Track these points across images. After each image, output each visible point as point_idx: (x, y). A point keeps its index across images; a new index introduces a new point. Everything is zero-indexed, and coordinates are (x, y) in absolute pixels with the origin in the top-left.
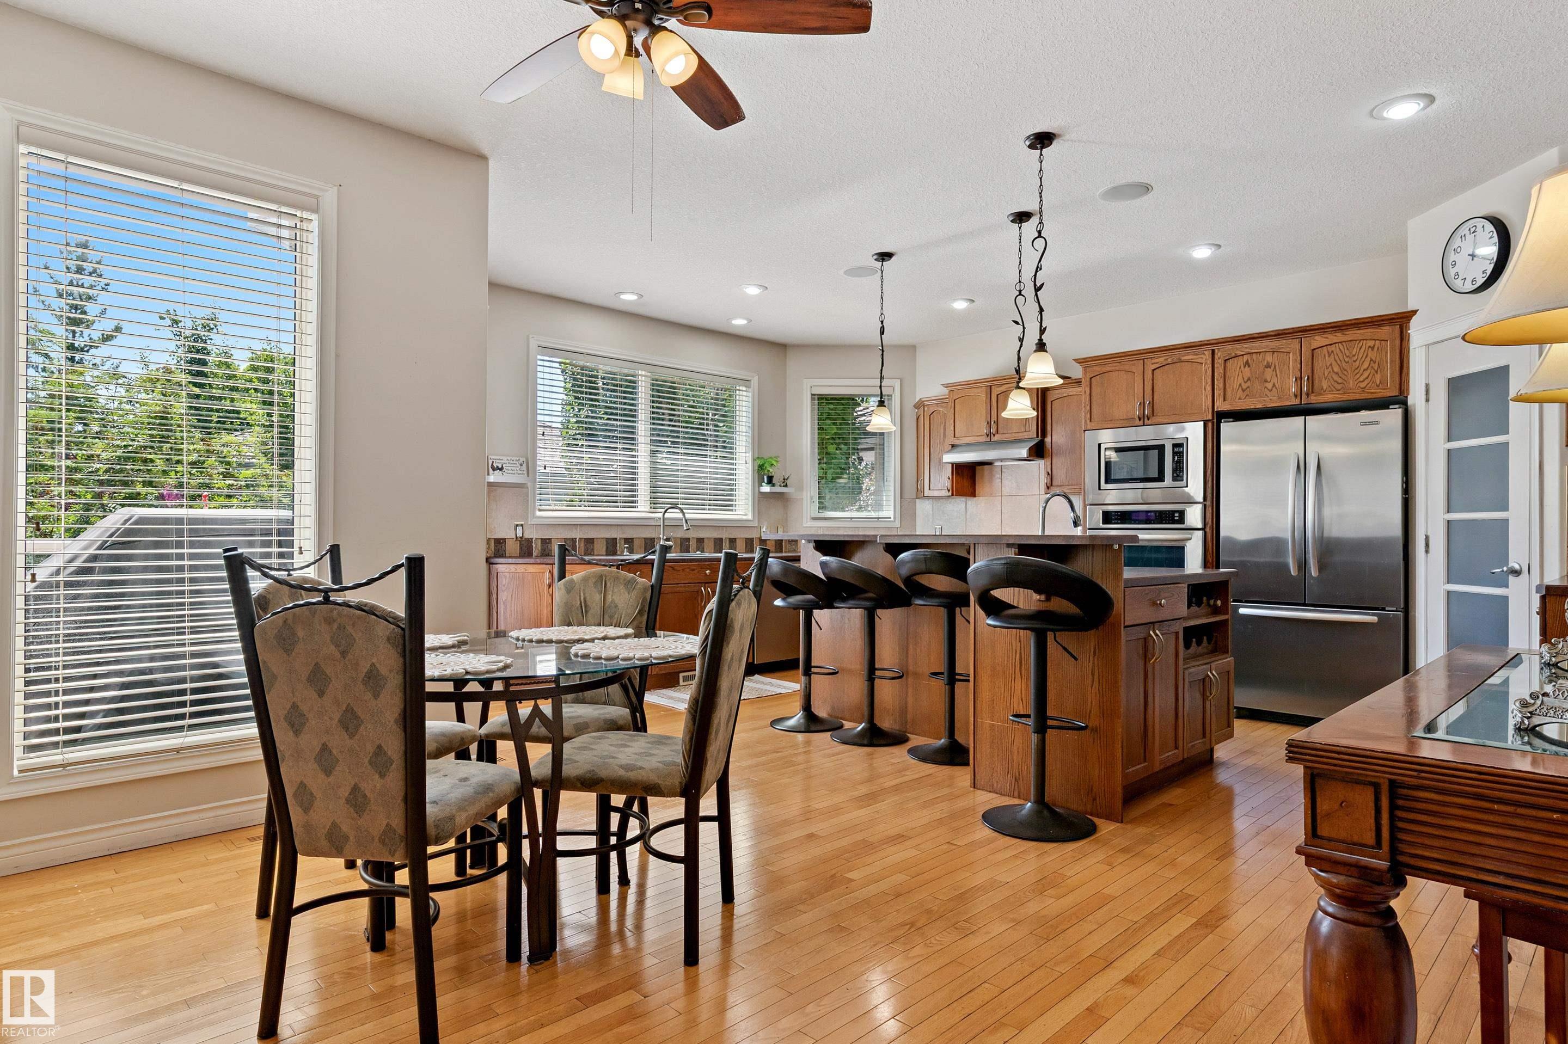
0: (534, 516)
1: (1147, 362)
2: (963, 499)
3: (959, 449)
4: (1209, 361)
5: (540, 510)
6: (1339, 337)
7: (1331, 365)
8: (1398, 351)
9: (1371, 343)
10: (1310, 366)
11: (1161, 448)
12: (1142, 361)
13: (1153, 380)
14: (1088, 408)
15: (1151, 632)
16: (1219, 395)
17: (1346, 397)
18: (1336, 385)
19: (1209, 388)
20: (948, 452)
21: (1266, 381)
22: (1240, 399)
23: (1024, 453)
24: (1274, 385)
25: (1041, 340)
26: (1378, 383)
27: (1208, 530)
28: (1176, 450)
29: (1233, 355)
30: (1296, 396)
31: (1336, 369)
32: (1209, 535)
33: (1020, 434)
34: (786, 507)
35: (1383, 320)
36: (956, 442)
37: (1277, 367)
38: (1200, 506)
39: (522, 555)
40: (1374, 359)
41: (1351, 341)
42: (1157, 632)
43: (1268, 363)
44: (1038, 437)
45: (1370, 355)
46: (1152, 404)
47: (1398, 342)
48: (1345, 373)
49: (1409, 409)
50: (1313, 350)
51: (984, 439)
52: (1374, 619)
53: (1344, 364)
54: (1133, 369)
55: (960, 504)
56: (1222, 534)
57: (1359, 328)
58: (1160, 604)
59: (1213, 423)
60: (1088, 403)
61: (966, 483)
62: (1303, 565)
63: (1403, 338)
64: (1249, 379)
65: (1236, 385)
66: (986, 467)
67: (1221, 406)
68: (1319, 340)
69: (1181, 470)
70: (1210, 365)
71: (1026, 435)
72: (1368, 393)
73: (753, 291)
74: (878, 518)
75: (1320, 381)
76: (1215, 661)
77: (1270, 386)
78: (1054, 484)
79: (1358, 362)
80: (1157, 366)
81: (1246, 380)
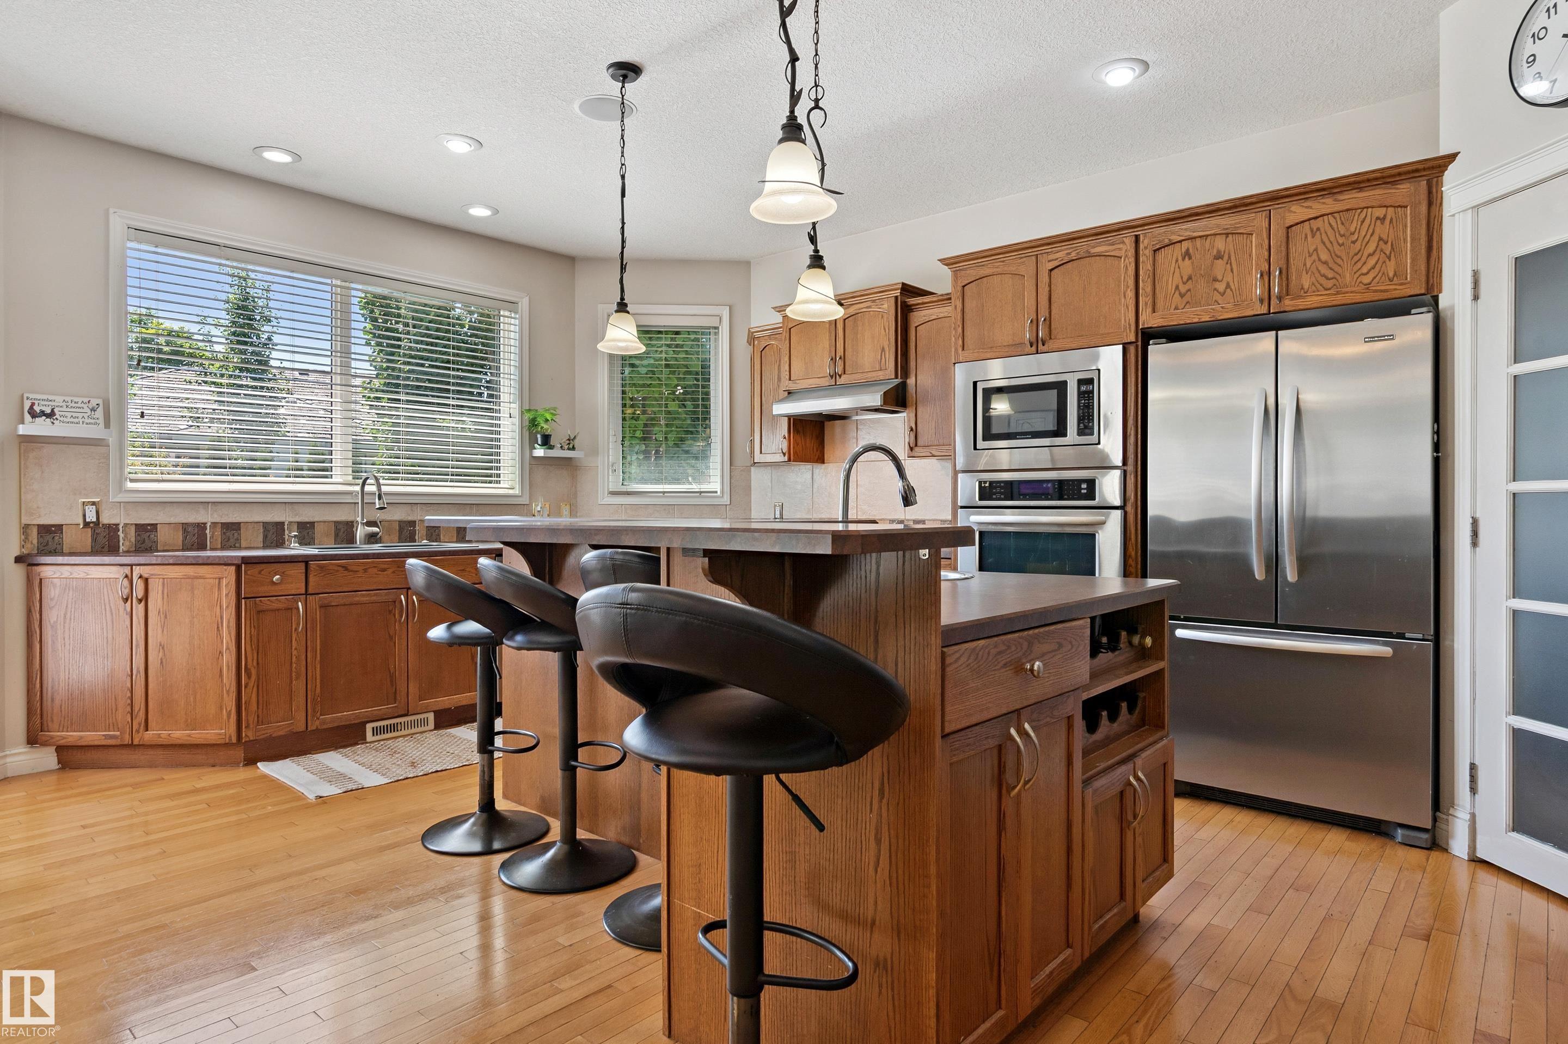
0: (121, 488)
1: (1043, 259)
2: (808, 466)
3: (795, 396)
4: (1132, 252)
5: (132, 481)
6: (1327, 205)
7: (1316, 250)
8: (1424, 223)
9: (1380, 212)
10: (1284, 253)
11: (1061, 387)
12: (1034, 258)
13: (1050, 286)
14: (960, 330)
15: (1013, 731)
16: (1146, 304)
17: (1340, 299)
18: (1323, 280)
19: (1131, 294)
20: (781, 401)
21: (1215, 280)
22: (1176, 308)
23: (875, 399)
24: (1228, 286)
25: (792, 117)
26: (1391, 274)
27: (1129, 508)
28: (1083, 388)
29: (1167, 241)
30: (1261, 301)
31: (1324, 256)
32: (1131, 518)
33: (874, 374)
34: (574, 477)
35: (1400, 174)
36: (792, 386)
37: (1233, 258)
38: (1117, 473)
39: (96, 551)
40: (1385, 237)
41: (1348, 210)
42: (1027, 726)
43: (1219, 251)
44: (896, 377)
45: (1378, 231)
46: (1049, 321)
47: (1424, 208)
48: (1339, 261)
49: (1442, 314)
50: (1288, 228)
51: (826, 382)
52: (1386, 651)
53: (1336, 247)
54: (1022, 270)
55: (803, 473)
56: (1150, 513)
57: (1361, 189)
58: (1032, 670)
59: (1137, 346)
60: (960, 323)
61: (810, 443)
62: (1274, 563)
63: (1433, 200)
64: (1190, 278)
65: (1171, 288)
66: (838, 422)
67: (1149, 320)
68: (1298, 212)
69: (1090, 418)
70: (1132, 260)
71: (880, 375)
72: (1376, 291)
73: (459, 147)
74: (701, 492)
75: (1299, 276)
76: (1142, 750)
77: (1221, 287)
78: (919, 444)
79: (1358, 243)
80: (1056, 263)
81: (1185, 279)
